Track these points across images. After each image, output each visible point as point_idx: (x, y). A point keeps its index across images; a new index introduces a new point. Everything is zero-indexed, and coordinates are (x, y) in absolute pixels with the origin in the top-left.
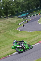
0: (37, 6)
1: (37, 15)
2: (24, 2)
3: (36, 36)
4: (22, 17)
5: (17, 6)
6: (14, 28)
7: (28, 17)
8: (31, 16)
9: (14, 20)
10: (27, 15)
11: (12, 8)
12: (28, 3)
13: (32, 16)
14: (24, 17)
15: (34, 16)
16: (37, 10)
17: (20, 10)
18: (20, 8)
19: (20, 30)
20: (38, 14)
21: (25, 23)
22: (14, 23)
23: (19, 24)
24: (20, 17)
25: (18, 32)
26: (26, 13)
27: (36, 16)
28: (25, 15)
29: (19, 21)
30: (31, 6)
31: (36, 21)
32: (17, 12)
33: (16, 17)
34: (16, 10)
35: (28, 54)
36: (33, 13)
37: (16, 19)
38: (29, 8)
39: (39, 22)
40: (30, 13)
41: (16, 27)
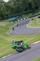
0: (26, 10)
1: (26, 18)
2: (14, 6)
3: (26, 40)
4: (12, 21)
5: (7, 10)
6: (4, 32)
7: (17, 21)
8: (20, 20)
9: (4, 23)
10: (17, 19)
11: (2, 12)
12: (18, 7)
13: (22, 20)
14: (14, 21)
15: (23, 19)
16: (26, 14)
17: (10, 14)
18: (9, 12)
19: (10, 34)
20: (28, 18)
21: (15, 27)
22: (4, 26)
23: (9, 28)
24: (10, 21)
25: (8, 36)
26: (15, 16)
27: (25, 20)
28: (14, 18)
29: (9, 24)
30: (21, 10)
31: (25, 25)
32: (7, 15)
33: (6, 20)
34: (6, 13)
35: (17, 58)
36: (23, 17)
37: (6, 22)
38: (18, 12)
39: (28, 25)
40: (19, 17)
41: (6, 31)
